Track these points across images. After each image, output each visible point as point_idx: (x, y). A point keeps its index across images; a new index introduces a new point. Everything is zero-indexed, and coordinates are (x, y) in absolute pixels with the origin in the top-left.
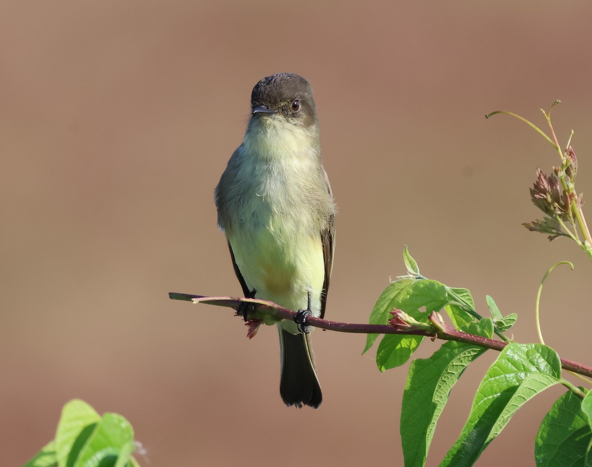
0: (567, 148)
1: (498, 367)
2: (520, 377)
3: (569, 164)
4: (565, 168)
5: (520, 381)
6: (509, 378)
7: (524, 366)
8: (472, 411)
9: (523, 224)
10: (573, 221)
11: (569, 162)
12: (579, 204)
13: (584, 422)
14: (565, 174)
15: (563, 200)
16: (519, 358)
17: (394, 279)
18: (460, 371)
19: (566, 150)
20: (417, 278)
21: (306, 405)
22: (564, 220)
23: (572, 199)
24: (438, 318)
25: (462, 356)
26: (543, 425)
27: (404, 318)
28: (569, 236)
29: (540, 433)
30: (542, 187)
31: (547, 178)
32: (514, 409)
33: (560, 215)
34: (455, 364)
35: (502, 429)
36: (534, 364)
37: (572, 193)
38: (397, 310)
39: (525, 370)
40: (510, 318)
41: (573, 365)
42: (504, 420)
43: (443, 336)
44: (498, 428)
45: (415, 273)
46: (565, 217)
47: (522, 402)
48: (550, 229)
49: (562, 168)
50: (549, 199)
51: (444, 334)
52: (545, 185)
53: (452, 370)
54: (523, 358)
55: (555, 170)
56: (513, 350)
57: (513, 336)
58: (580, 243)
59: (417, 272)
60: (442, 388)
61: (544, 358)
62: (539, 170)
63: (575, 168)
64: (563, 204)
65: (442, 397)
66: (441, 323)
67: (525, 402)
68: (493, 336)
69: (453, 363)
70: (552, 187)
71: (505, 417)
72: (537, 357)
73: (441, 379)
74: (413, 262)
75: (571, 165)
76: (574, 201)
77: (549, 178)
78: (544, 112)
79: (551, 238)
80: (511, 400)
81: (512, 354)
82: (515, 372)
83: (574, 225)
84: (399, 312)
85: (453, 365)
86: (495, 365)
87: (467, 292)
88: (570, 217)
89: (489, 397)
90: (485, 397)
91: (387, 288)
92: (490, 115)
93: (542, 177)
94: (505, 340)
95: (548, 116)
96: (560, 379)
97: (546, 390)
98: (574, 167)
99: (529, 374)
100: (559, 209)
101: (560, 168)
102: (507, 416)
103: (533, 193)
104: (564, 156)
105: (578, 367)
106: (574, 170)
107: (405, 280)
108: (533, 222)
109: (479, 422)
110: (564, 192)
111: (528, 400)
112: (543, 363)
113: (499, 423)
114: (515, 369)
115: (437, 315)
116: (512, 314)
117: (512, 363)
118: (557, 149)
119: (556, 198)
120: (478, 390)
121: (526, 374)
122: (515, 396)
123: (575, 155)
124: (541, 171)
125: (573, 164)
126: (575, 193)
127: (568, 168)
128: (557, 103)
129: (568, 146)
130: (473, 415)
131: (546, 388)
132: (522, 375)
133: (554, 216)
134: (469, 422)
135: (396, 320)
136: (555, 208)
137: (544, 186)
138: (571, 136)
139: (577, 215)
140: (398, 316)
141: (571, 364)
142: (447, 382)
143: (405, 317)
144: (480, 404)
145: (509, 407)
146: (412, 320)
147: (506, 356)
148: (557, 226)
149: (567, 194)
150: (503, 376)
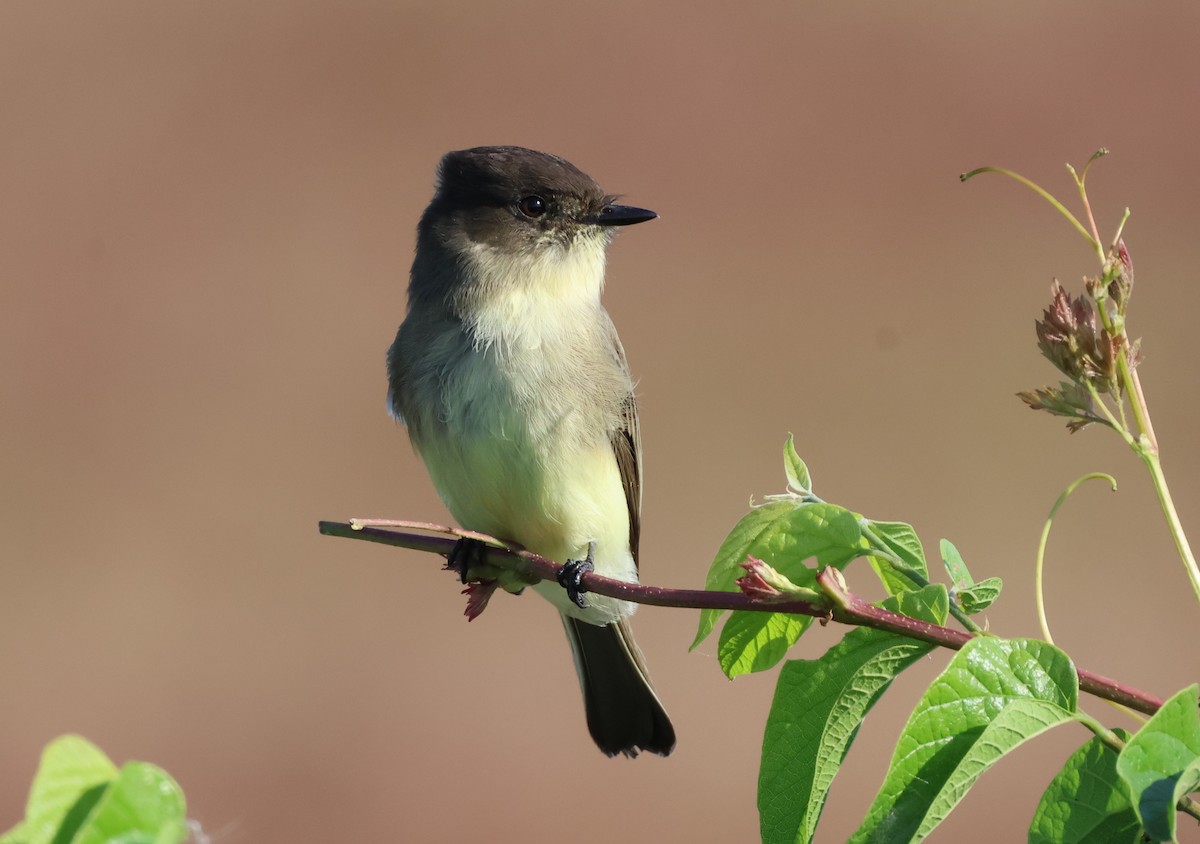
0: (1115, 243)
1: (949, 684)
2: (993, 704)
3: (1116, 274)
4: (1109, 283)
5: (992, 713)
6: (971, 707)
7: (1002, 684)
8: (891, 770)
9: (1019, 394)
10: (1118, 392)
11: (1117, 269)
12: (1133, 360)
13: (1124, 800)
14: (1107, 295)
15: (1100, 349)
16: (992, 667)
17: (759, 500)
18: (876, 689)
19: (1112, 247)
20: (805, 501)
21: (645, 752)
22: (1099, 391)
23: (1118, 348)
24: (837, 579)
25: (881, 659)
26: (1045, 803)
27: (767, 576)
28: (1109, 424)
29: (1038, 818)
30: (1061, 319)
31: (1072, 302)
32: (976, 770)
33: (1093, 380)
34: (866, 674)
35: (951, 810)
36: (1022, 681)
37: (1120, 336)
38: (756, 561)
39: (1003, 690)
40: (988, 587)
41: (1103, 684)
42: (955, 792)
43: (846, 617)
44: (943, 807)
45: (802, 490)
46: (1102, 383)
47: (992, 757)
48: (1072, 407)
49: (1103, 281)
50: (1074, 347)
51: (847, 612)
52: (1068, 316)
53: (860, 687)
54: (1001, 668)
55: (1089, 283)
56: (982, 651)
57: (987, 621)
58: (1130, 439)
59: (806, 488)
60: (840, 721)
61: (1045, 670)
62: (1057, 283)
63: (1129, 285)
64: (1101, 357)
65: (839, 740)
66: (842, 590)
67: (1000, 756)
68: (945, 621)
69: (861, 672)
70: (1080, 322)
71: (957, 786)
72: (1031, 667)
73: (839, 702)
74: (801, 467)
75: (1119, 278)
76: (1122, 353)
77: (1076, 302)
78: (1073, 171)
79: (1073, 427)
80: (970, 751)
81: (978, 659)
82: (983, 694)
83: (1120, 402)
84: (758, 564)
85: (863, 678)
86: (941, 681)
87: (908, 530)
88: (1112, 384)
89: (927, 745)
90: (920, 743)
91: (743, 519)
92: (969, 175)
93: (1062, 298)
94: (971, 629)
95: (1080, 180)
96: (1074, 712)
97: (1045, 733)
98: (1126, 282)
99: (1011, 701)
100: (1091, 365)
101: (1098, 281)
102: (963, 783)
103: (1041, 330)
104: (1106, 258)
105: (1113, 687)
106: (1127, 288)
107: (780, 504)
108: (1037, 391)
109: (906, 793)
110: (1104, 333)
111: (1005, 753)
112: (1042, 679)
113: (944, 797)
114: (983, 688)
115: (834, 574)
116: (992, 579)
117: (978, 678)
118: (1096, 247)
119: (1087, 346)
120: (904, 730)
121: (1006, 702)
122: (978, 744)
123: (1129, 258)
124: (1061, 287)
125: (1125, 276)
126: (1125, 335)
127: (1114, 282)
128: (1101, 154)
129: (1118, 239)
130: (894, 780)
131: (1045, 729)
132: (998, 701)
133: (1081, 379)
134: (885, 792)
135: (752, 581)
136: (1083, 363)
137: (1064, 317)
138: (1124, 220)
139: (1126, 380)
140: (754, 571)
141: (1097, 682)
142: (850, 711)
143: (771, 575)
144: (907, 757)
145: (967, 766)
146: (784, 582)
147: (966, 663)
148: (1086, 402)
149: (1109, 335)
150: (958, 702)
